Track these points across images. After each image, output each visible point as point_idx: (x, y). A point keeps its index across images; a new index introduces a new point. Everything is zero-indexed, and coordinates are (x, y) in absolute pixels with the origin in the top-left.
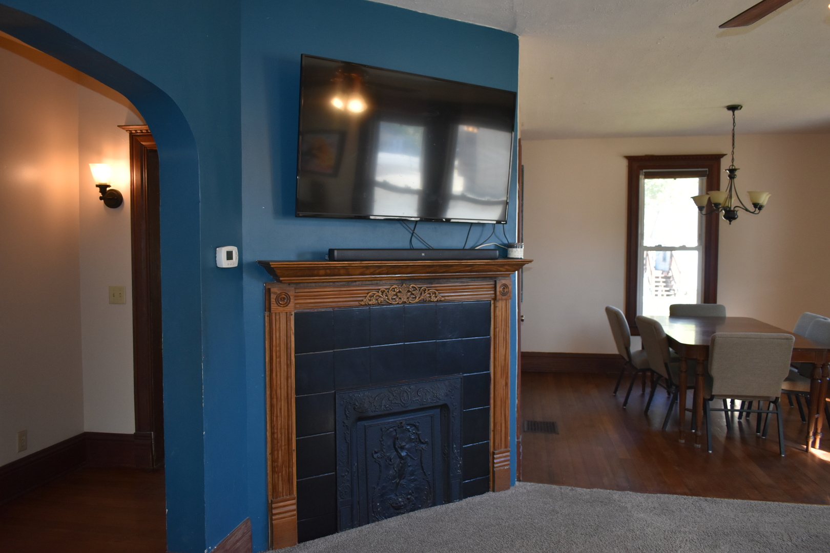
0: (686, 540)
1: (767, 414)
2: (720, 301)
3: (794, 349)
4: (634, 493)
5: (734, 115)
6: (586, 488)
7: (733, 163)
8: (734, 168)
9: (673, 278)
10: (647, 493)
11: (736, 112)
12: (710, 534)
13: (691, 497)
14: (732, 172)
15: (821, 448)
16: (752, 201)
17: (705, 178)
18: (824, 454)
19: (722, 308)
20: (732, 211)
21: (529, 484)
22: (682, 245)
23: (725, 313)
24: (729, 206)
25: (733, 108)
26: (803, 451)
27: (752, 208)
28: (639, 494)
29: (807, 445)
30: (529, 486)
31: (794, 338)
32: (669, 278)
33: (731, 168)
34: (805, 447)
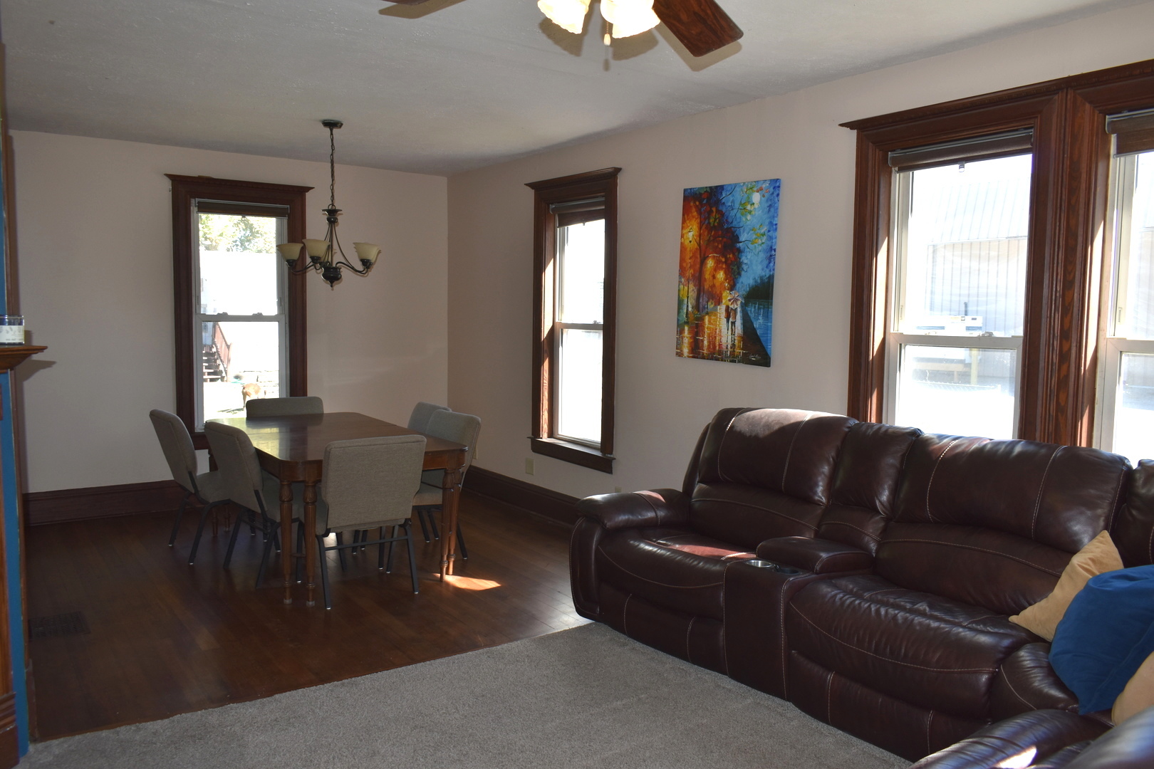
0: (334, 758)
1: (392, 542)
2: (311, 392)
3: (426, 453)
4: (240, 705)
5: (332, 134)
6: (162, 718)
7: (332, 201)
8: (334, 208)
9: (219, 354)
10: (258, 698)
11: (335, 131)
12: (361, 738)
13: (322, 686)
14: (332, 214)
15: (455, 573)
16: (359, 256)
17: (285, 220)
18: (460, 580)
19: (318, 401)
20: (334, 268)
21: (55, 742)
22: (256, 313)
23: (322, 409)
24: (330, 260)
25: (331, 125)
26: (437, 581)
27: (359, 267)
28: (248, 703)
29: (441, 573)
30: (58, 746)
31: (426, 440)
32: (213, 354)
33: (330, 207)
34: (439, 575)
